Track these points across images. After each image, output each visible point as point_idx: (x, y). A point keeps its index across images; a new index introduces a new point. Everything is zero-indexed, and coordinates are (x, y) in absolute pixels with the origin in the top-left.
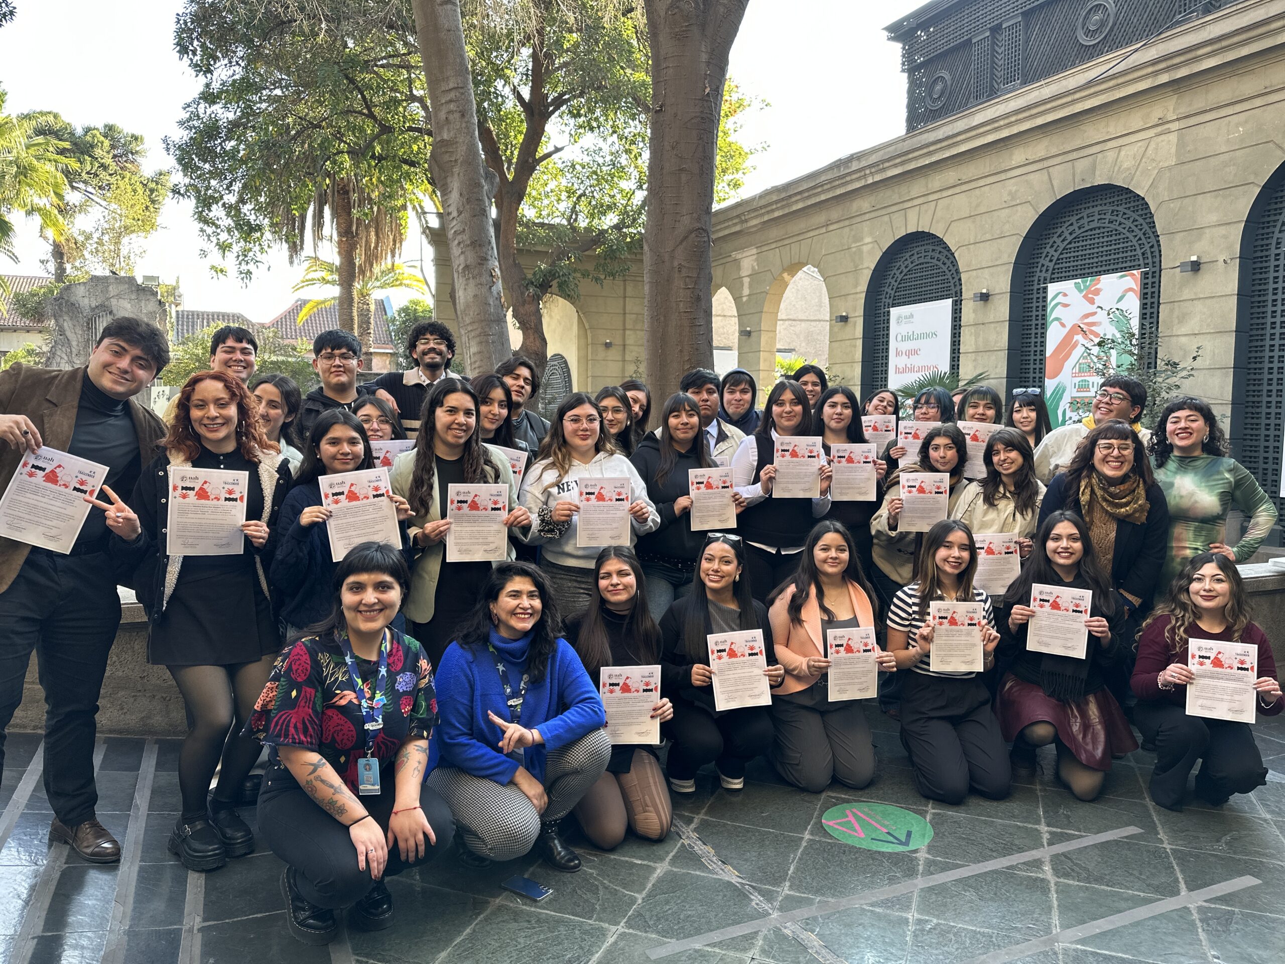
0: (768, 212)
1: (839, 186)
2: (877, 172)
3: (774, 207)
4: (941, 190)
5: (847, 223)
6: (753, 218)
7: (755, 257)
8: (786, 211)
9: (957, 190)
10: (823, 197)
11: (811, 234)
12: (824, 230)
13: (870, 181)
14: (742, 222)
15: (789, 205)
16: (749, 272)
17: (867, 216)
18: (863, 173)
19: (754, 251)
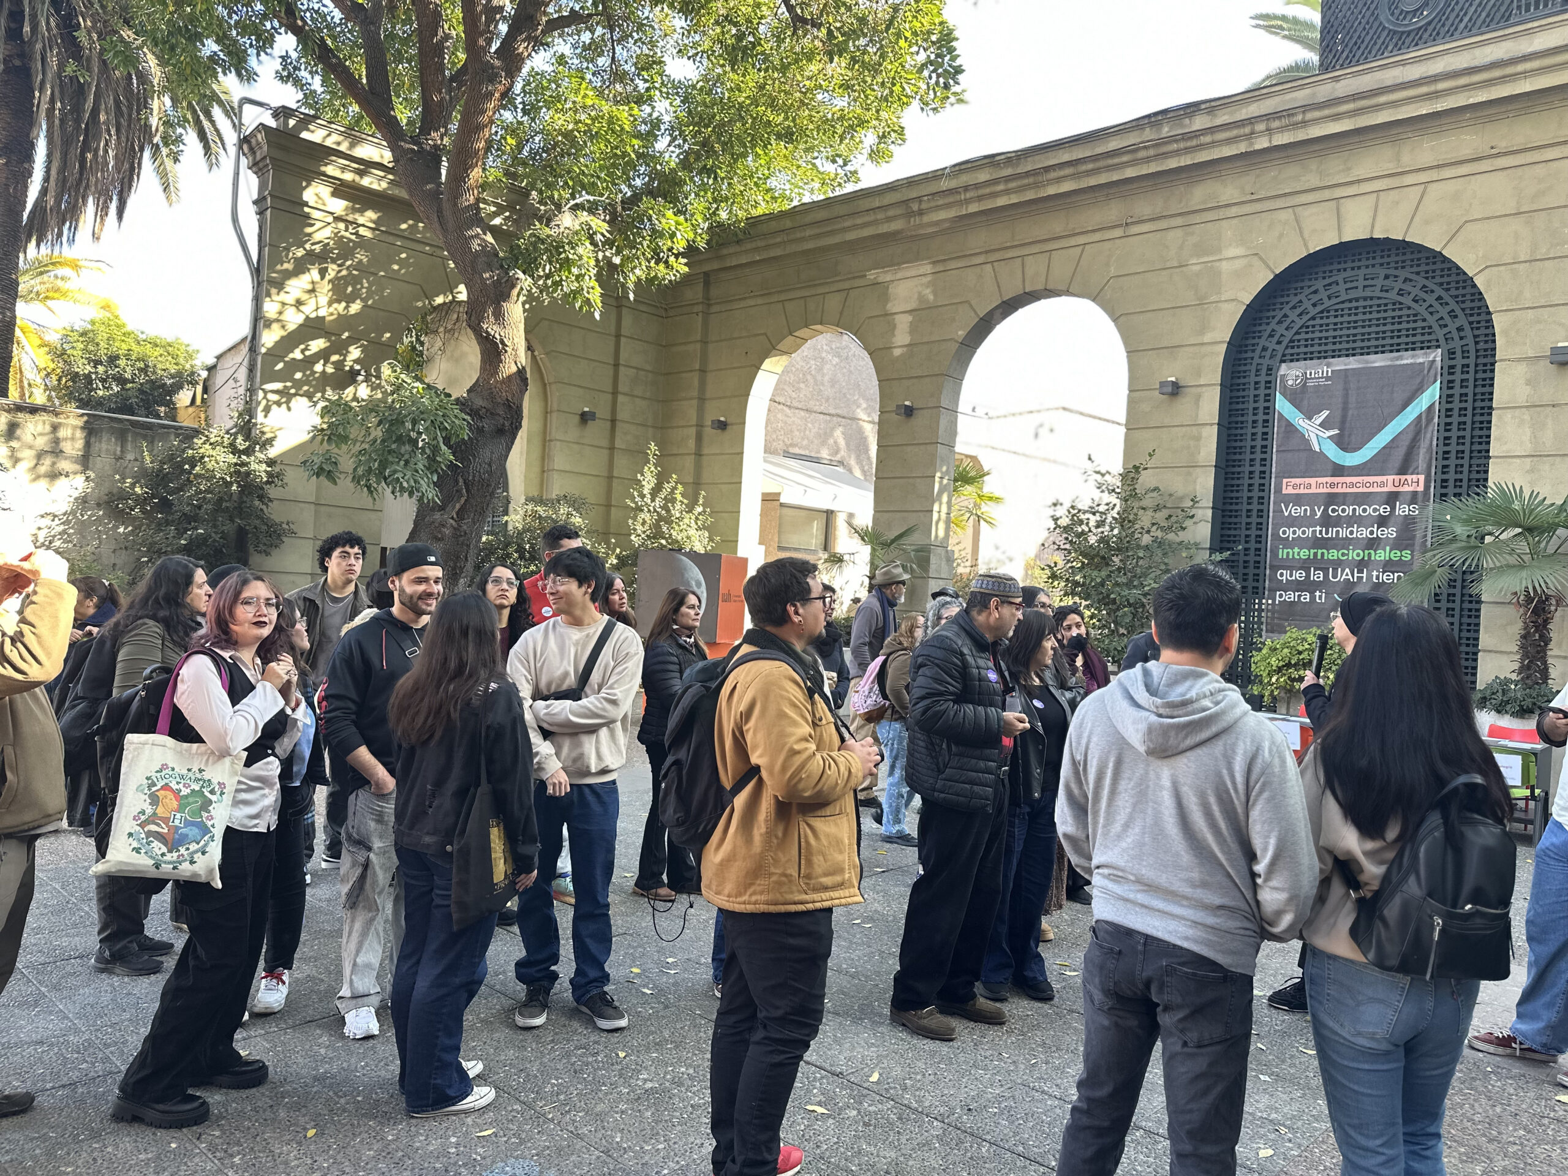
0: (980, 198)
1: (1177, 153)
2: (1282, 129)
3: (1001, 187)
4: (1438, 166)
5: (1179, 221)
6: (938, 208)
7: (929, 278)
8: (1030, 195)
9: (1484, 166)
10: (1130, 173)
11: (1082, 240)
12: (1118, 233)
13: (1262, 143)
14: (910, 214)
15: (1036, 186)
16: (912, 305)
17: (1234, 211)
18: (1247, 130)
19: (928, 268)
